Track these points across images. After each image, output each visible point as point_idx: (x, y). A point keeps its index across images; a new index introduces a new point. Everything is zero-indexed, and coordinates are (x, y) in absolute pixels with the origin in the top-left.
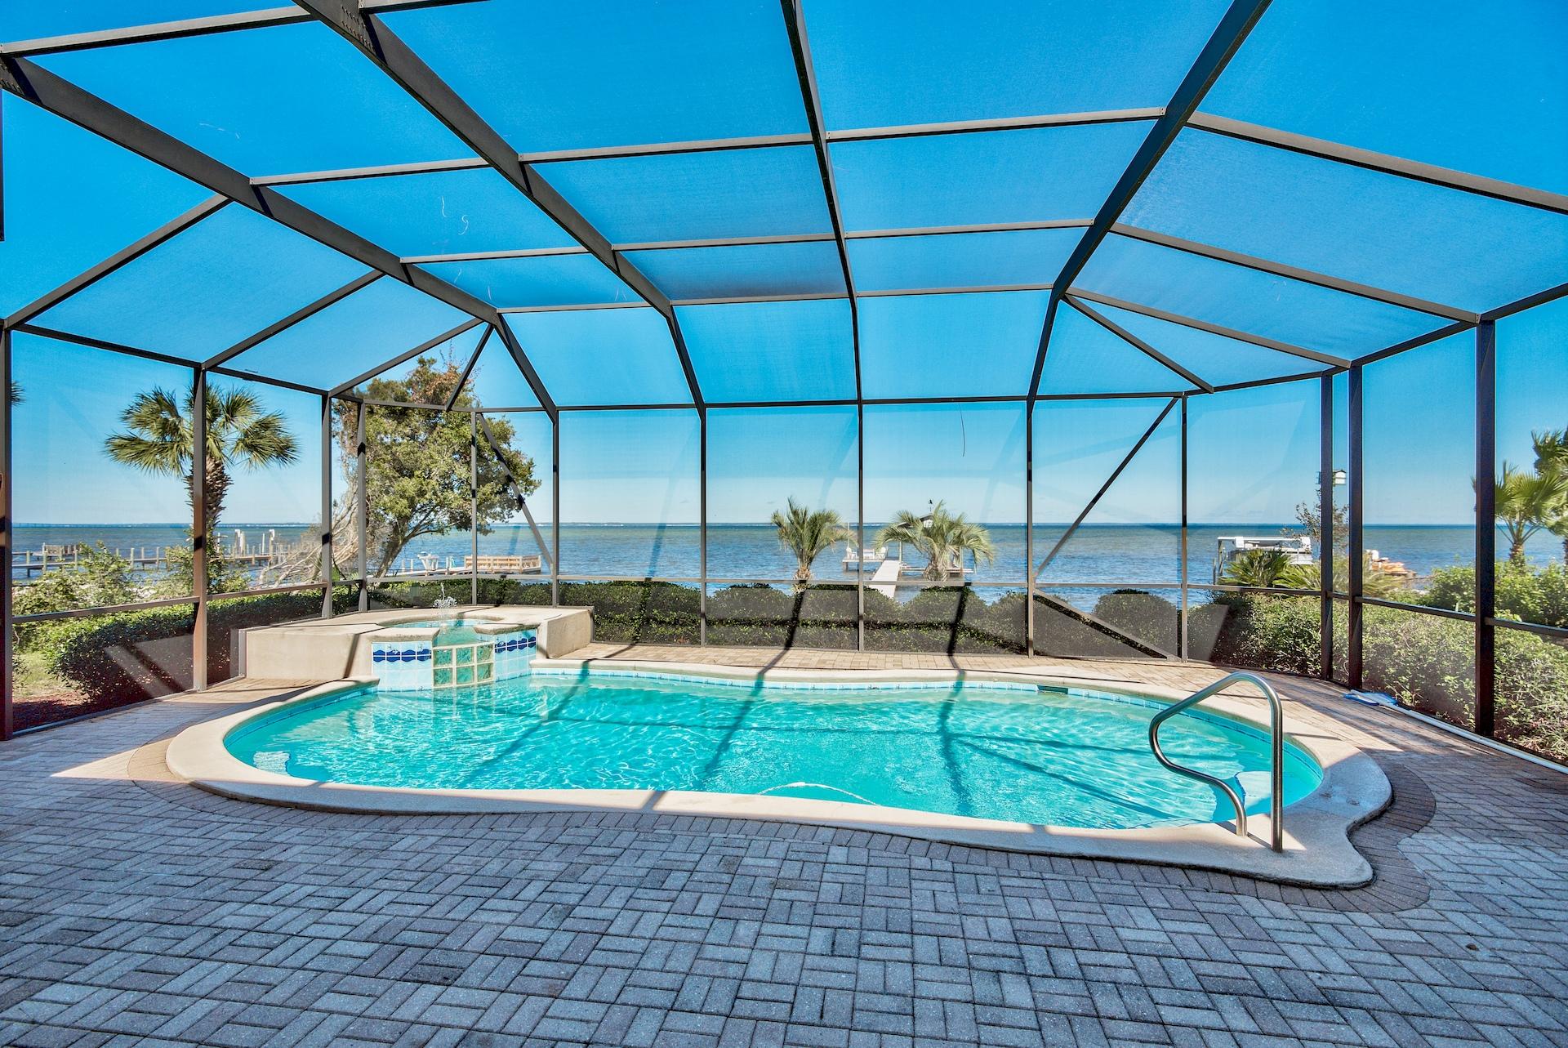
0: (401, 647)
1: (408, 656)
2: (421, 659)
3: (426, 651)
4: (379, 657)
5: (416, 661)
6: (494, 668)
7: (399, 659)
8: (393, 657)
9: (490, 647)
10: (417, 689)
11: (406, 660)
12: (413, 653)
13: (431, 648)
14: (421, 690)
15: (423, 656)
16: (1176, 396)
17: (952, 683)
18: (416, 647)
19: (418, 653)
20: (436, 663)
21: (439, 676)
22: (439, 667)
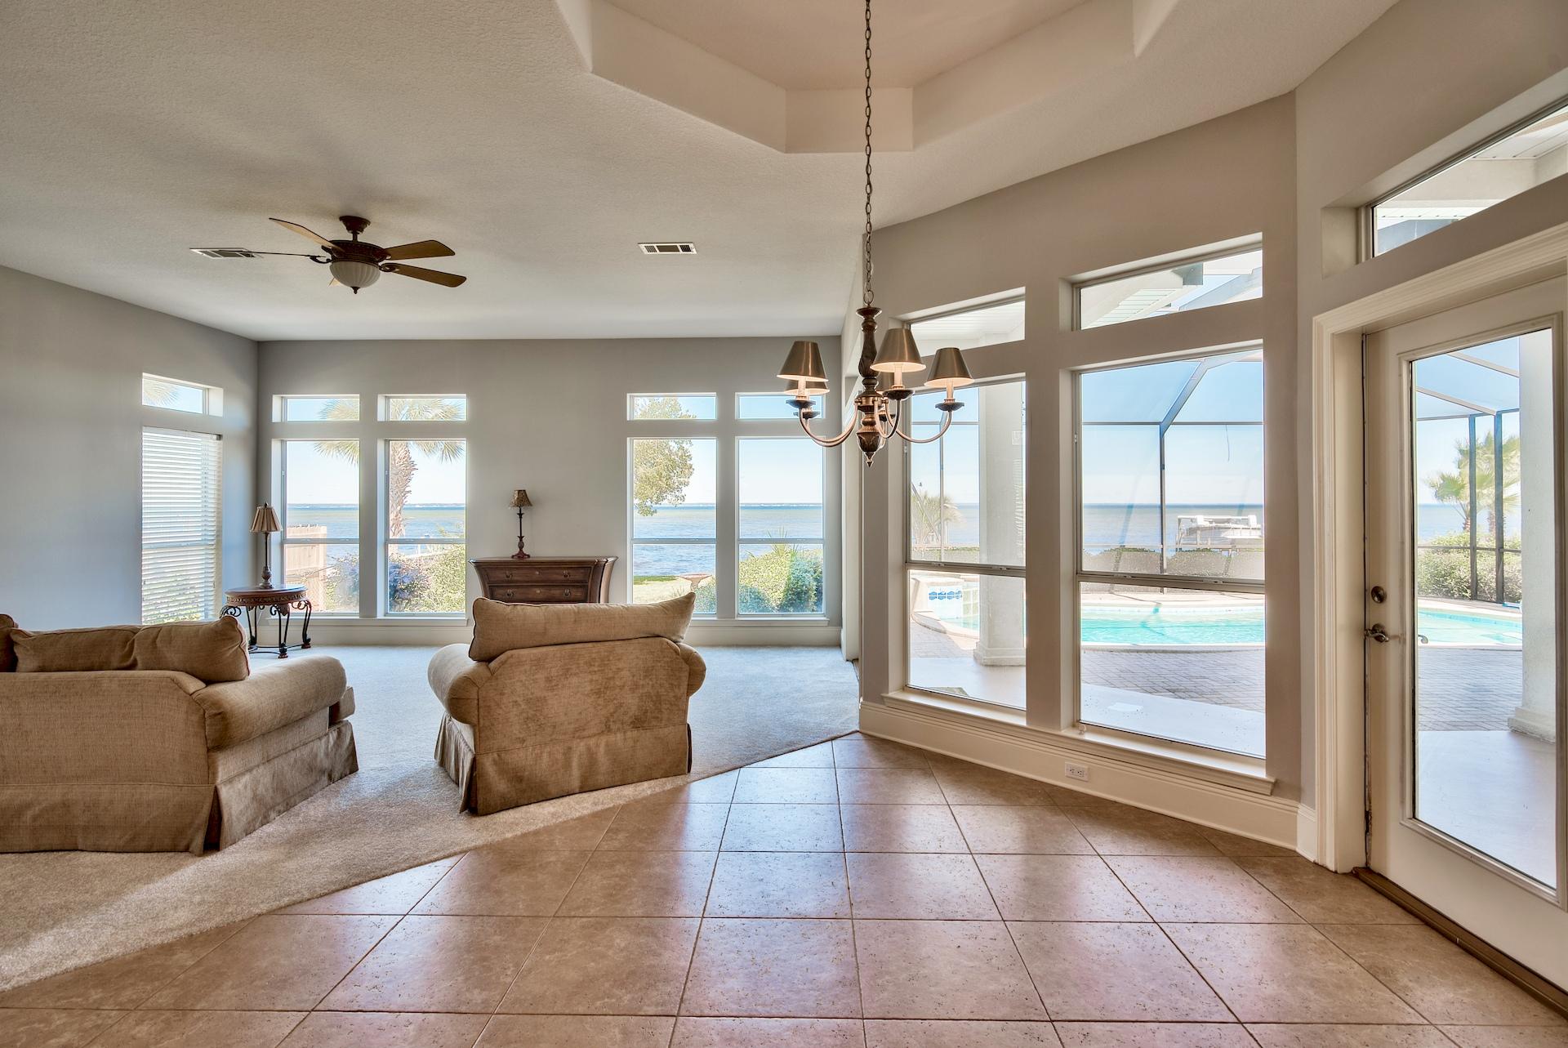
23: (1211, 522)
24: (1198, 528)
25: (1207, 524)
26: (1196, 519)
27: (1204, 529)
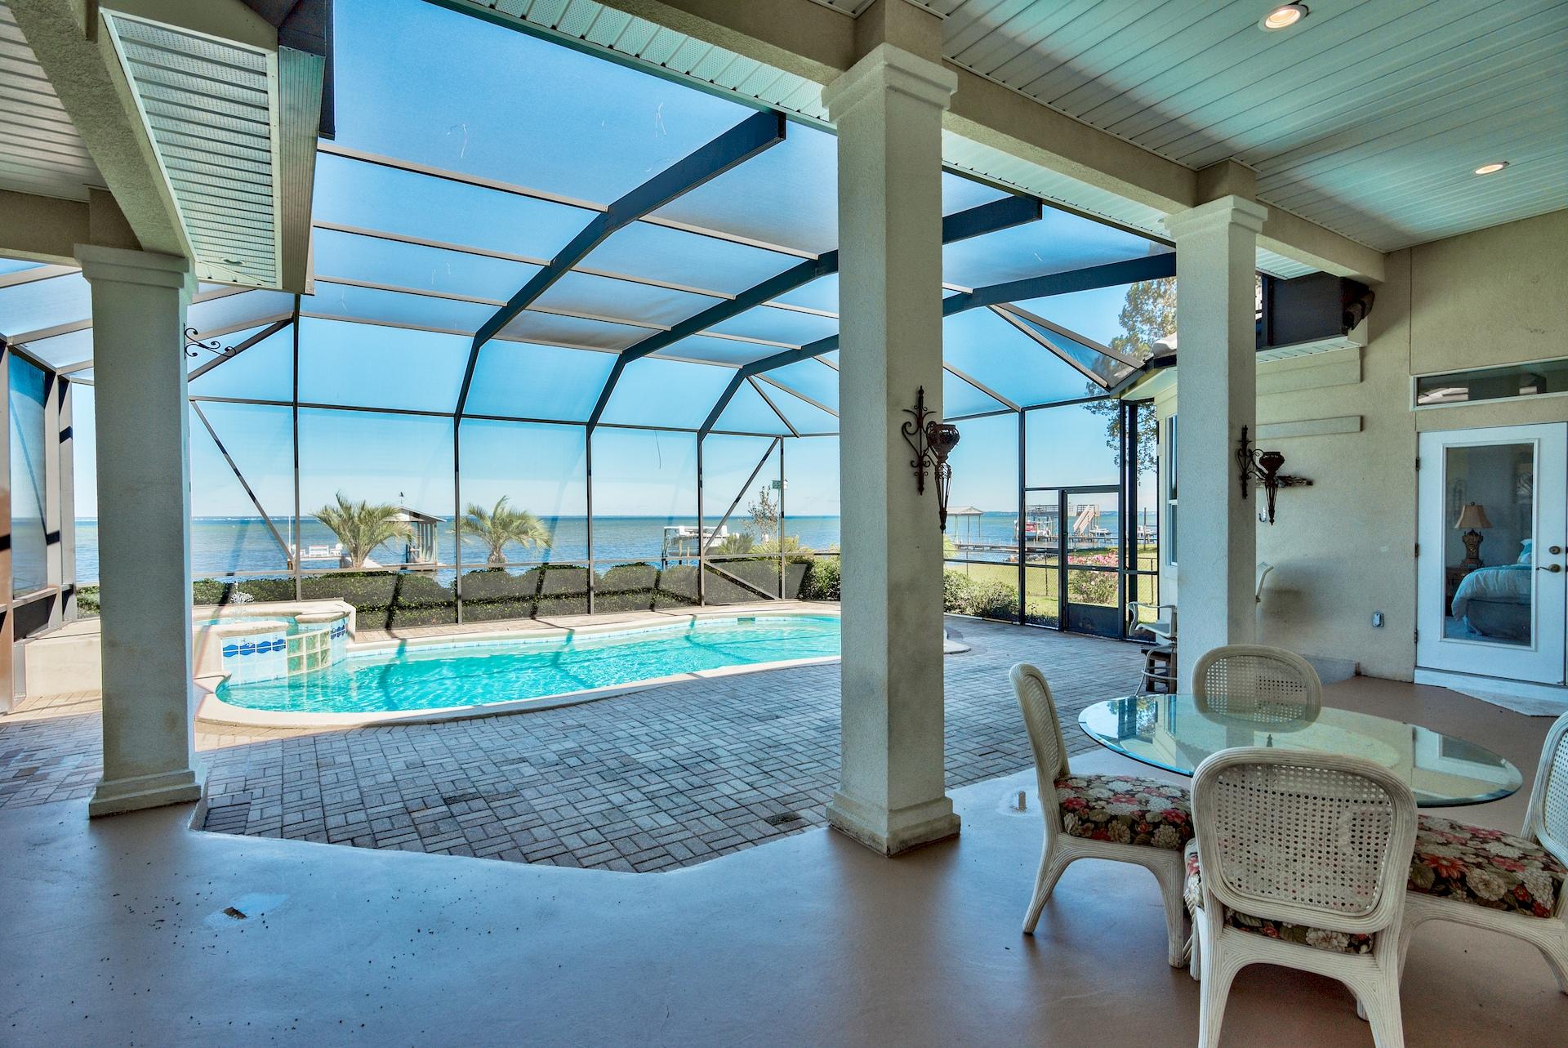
0: (257, 640)
1: (264, 648)
2: (277, 649)
3: (281, 641)
4: (230, 651)
5: (272, 652)
6: (329, 653)
7: (254, 651)
8: (247, 650)
9: (326, 634)
10: (273, 678)
11: (262, 651)
12: (269, 644)
13: (285, 638)
14: (277, 679)
15: (278, 646)
16: (778, 437)
17: (689, 623)
18: (271, 638)
19: (274, 644)
20: (288, 653)
21: (295, 663)
22: (292, 655)
23: (691, 532)
24: (680, 538)
25: (688, 534)
26: (678, 530)
27: (685, 538)
